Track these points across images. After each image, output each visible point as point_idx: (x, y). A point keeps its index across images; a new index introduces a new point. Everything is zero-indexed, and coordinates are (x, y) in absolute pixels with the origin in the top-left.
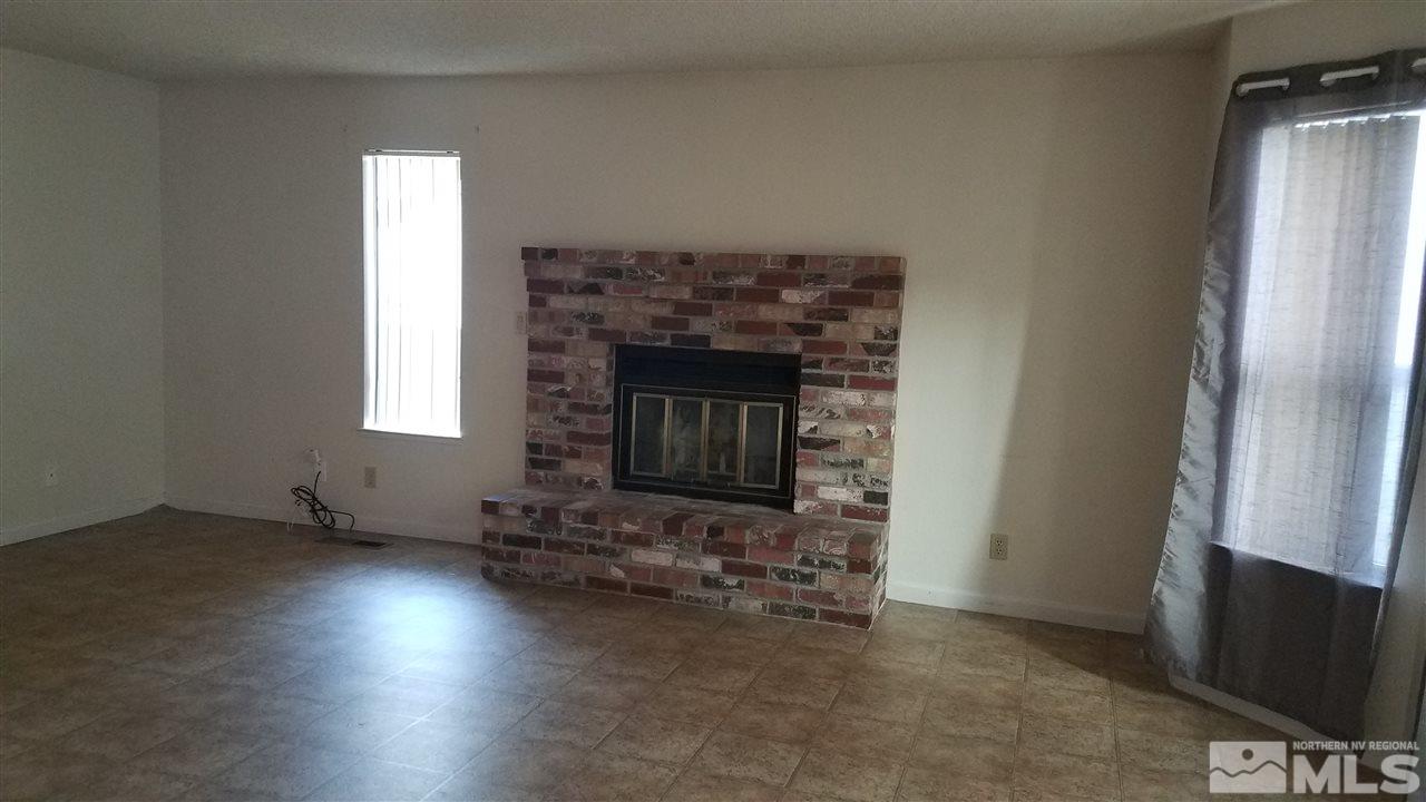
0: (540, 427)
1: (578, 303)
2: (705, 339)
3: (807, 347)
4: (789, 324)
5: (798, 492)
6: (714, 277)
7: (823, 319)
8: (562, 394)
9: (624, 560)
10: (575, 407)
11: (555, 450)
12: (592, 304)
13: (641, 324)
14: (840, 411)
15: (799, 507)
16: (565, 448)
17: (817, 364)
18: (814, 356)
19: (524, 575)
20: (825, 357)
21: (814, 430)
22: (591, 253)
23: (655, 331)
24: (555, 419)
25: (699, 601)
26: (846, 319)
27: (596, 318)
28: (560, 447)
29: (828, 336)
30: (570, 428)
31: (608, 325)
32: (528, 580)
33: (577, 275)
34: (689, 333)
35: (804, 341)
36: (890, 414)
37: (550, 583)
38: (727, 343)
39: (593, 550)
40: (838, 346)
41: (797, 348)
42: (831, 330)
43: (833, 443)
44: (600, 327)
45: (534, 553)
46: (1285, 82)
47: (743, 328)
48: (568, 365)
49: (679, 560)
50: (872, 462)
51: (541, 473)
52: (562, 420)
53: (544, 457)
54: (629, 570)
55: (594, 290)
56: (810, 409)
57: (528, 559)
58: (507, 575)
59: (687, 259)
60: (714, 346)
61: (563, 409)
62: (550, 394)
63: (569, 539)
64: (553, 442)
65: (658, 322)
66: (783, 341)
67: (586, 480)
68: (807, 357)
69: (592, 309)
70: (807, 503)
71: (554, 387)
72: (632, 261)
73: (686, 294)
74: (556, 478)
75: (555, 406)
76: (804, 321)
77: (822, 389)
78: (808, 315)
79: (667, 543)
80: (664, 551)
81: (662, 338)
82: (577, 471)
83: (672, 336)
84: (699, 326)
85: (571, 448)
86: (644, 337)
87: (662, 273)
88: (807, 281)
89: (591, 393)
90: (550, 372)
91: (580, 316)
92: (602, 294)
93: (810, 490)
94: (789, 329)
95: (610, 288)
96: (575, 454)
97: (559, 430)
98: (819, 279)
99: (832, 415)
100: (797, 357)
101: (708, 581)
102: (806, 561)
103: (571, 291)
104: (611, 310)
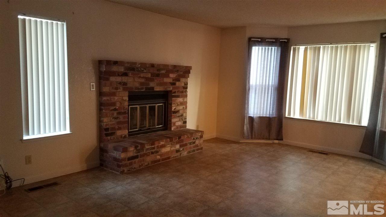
0: (108, 122)
1: (119, 79)
2: (153, 88)
3: (174, 88)
4: (170, 83)
5: (172, 125)
6: (157, 71)
7: (176, 81)
8: (115, 109)
9: (160, 153)
10: (119, 113)
11: (114, 129)
12: (124, 79)
13: (137, 85)
14: (179, 103)
15: (173, 129)
16: (117, 127)
17: (175, 92)
18: (175, 90)
19: (135, 168)
20: (177, 90)
21: (175, 109)
22: (128, 63)
23: (141, 87)
24: (113, 118)
25: (175, 157)
26: (180, 81)
27: (125, 84)
28: (115, 128)
29: (177, 85)
30: (118, 120)
31: (129, 85)
32: (135, 169)
33: (122, 69)
34: (150, 87)
35: (173, 87)
36: (186, 102)
37: (141, 168)
38: (158, 89)
39: (152, 153)
40: (178, 88)
41: (171, 89)
42: (178, 84)
43: (178, 111)
44: (126, 86)
45: (137, 160)
46: (260, 40)
47: (161, 84)
48: (117, 100)
49: (171, 148)
50: (184, 114)
51: (109, 138)
52: (116, 118)
53: (110, 132)
54: (161, 155)
55: (125, 74)
56: (174, 104)
57: (135, 163)
58: (129, 170)
59: (153, 66)
60: (155, 90)
61: (115, 115)
62: (112, 110)
63: (146, 152)
64: (113, 126)
65: (142, 84)
66: (169, 87)
67: (123, 136)
68: (173, 91)
69: (123, 81)
70: (174, 127)
71: (113, 108)
72: (139, 66)
73: (149, 75)
74: (114, 138)
75: (113, 114)
76: (172, 82)
77: (176, 98)
78: (173, 80)
79: (169, 144)
80: (169, 147)
81: (142, 89)
82: (120, 134)
83: (145, 88)
84: (152, 84)
85: (118, 127)
86: (138, 89)
87: (145, 69)
88: (175, 72)
89: (124, 108)
90: (111, 103)
91: (120, 83)
92: (128, 76)
93: (174, 123)
94: (170, 84)
95: (130, 74)
96: (120, 129)
97: (114, 122)
98: (177, 71)
99: (178, 105)
100: (171, 91)
101: (177, 151)
102: (194, 139)
103: (119, 75)
104: (129, 81)
